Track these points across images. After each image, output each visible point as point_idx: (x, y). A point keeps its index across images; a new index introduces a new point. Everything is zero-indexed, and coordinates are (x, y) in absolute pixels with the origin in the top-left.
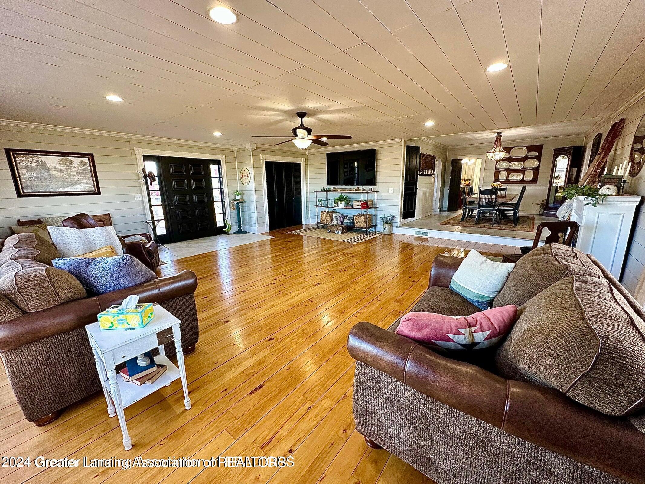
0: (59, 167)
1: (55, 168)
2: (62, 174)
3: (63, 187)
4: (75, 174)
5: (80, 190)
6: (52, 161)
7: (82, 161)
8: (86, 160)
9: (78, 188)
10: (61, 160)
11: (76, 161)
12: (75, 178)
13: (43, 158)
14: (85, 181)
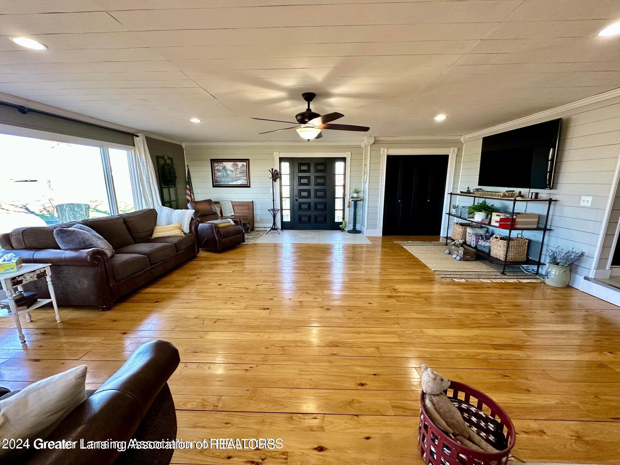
0: (232, 169)
1: (230, 170)
2: (232, 173)
3: (232, 182)
4: (238, 173)
5: (240, 184)
6: (229, 165)
7: (243, 164)
8: (245, 163)
9: (239, 183)
10: (233, 165)
11: (240, 164)
12: (239, 176)
13: (225, 164)
14: (243, 178)
